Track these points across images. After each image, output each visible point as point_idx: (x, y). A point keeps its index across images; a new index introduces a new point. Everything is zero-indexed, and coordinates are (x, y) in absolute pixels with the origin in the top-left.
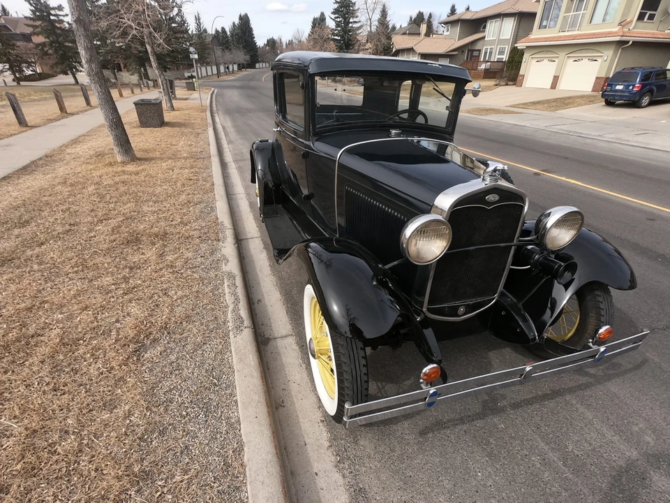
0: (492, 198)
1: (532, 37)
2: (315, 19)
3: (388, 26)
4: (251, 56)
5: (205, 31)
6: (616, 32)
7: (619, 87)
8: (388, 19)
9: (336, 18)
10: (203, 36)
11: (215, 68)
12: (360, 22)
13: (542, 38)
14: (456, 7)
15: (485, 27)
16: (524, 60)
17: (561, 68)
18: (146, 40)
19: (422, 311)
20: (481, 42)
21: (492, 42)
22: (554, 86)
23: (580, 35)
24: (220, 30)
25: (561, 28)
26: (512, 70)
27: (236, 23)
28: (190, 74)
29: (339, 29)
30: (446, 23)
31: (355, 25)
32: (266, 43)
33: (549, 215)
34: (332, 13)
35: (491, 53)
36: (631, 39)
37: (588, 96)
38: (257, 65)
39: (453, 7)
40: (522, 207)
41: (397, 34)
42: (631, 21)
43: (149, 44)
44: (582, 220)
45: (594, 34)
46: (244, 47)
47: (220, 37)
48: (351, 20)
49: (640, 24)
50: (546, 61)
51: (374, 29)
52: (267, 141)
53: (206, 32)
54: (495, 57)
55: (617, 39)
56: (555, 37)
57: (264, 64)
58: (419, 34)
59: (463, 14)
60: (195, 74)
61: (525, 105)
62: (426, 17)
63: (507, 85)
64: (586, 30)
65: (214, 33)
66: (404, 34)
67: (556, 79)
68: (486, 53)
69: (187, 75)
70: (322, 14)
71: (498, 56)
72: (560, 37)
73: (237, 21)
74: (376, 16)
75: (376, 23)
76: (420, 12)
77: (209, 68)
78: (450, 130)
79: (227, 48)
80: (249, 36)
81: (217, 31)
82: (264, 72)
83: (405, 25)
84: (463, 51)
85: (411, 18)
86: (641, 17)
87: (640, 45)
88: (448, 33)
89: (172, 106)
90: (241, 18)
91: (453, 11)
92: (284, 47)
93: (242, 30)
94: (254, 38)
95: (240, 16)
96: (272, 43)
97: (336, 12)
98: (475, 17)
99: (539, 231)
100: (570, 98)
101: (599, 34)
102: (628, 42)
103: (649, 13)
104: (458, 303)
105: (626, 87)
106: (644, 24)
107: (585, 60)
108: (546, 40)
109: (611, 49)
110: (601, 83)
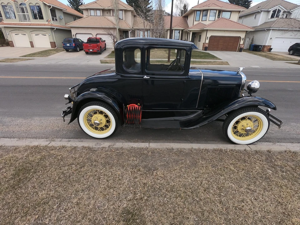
6: (47, 24)
7: (68, 45)
22: (33, 46)
25: (19, 19)
42: (51, 20)
45: (39, 24)
50: (20, 35)
55: (50, 27)
64: (33, 22)
67: (31, 43)
72: (21, 24)
87: (59, 30)
101: (41, 24)
102: (54, 29)
105: (70, 45)
106: (55, 22)
107: (41, 35)
108: (15, 24)
109: (50, 31)
110: (53, 44)
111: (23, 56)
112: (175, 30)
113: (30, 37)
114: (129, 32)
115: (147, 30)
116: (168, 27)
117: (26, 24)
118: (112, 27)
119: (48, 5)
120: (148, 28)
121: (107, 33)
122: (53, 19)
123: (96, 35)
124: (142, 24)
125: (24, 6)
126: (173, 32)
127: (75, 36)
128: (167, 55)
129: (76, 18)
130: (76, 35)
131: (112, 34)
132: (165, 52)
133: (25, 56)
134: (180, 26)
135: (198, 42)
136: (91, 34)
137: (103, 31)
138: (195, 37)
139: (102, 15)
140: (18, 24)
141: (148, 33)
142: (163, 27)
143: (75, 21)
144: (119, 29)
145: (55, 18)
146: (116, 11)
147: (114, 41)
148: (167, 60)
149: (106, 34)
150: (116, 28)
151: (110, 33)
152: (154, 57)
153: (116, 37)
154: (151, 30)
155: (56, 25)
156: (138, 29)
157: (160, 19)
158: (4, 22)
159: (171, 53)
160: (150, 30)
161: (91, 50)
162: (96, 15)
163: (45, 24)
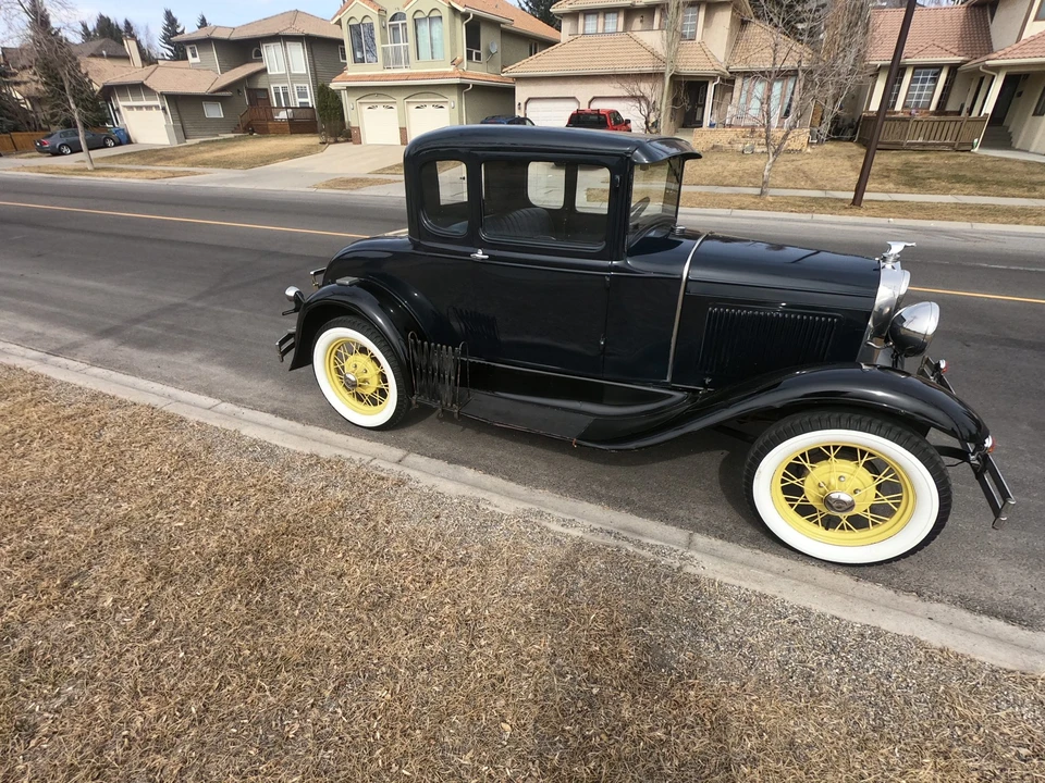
6: (452, 73)
15: (259, 54)
20: (263, 78)
21: (281, 78)
22: (404, 140)
23: (412, 74)
25: (385, 64)
26: (330, 120)
30: (186, 42)
35: (286, 94)
36: (470, 82)
42: (462, 60)
45: (429, 74)
49: (472, 64)
50: (380, 107)
54: (296, 101)
55: (458, 81)
56: (382, 76)
58: (131, 59)
61: (393, 170)
63: (337, 142)
64: (416, 68)
67: (403, 131)
68: (277, 94)
71: (299, 100)
72: (388, 75)
84: (239, 91)
87: (481, 90)
88: (197, 59)
98: (234, 36)
101: (435, 74)
102: (468, 85)
106: (474, 64)
107: (430, 107)
108: (372, 78)
109: (454, 94)
111: (375, 173)
112: (917, 67)
113: (403, 116)
114: (711, 88)
115: (784, 75)
116: (881, 55)
117: (398, 75)
118: (648, 69)
119: (463, 10)
120: (789, 64)
121: (626, 94)
122: (469, 57)
123: (590, 102)
124: (768, 53)
125: (400, 22)
126: (903, 75)
127: (523, 106)
128: (854, 177)
129: (537, 44)
130: (526, 103)
131: (643, 97)
132: (847, 164)
133: (381, 172)
134: (948, 48)
135: (1030, 117)
136: (574, 98)
137: (619, 85)
138: (1020, 94)
139: (621, 29)
140: (380, 78)
141: (784, 89)
142: (860, 57)
143: (533, 57)
144: (672, 77)
145: (475, 51)
146: (672, 9)
147: (647, 123)
148: (851, 195)
149: (624, 97)
150: (662, 74)
151: (638, 94)
152: (791, 184)
153: (658, 106)
154: (800, 73)
155: (480, 73)
156: (746, 75)
157: (851, 25)
158: (349, 74)
159: (874, 169)
160: (795, 73)
162: (600, 31)
163: (446, 73)
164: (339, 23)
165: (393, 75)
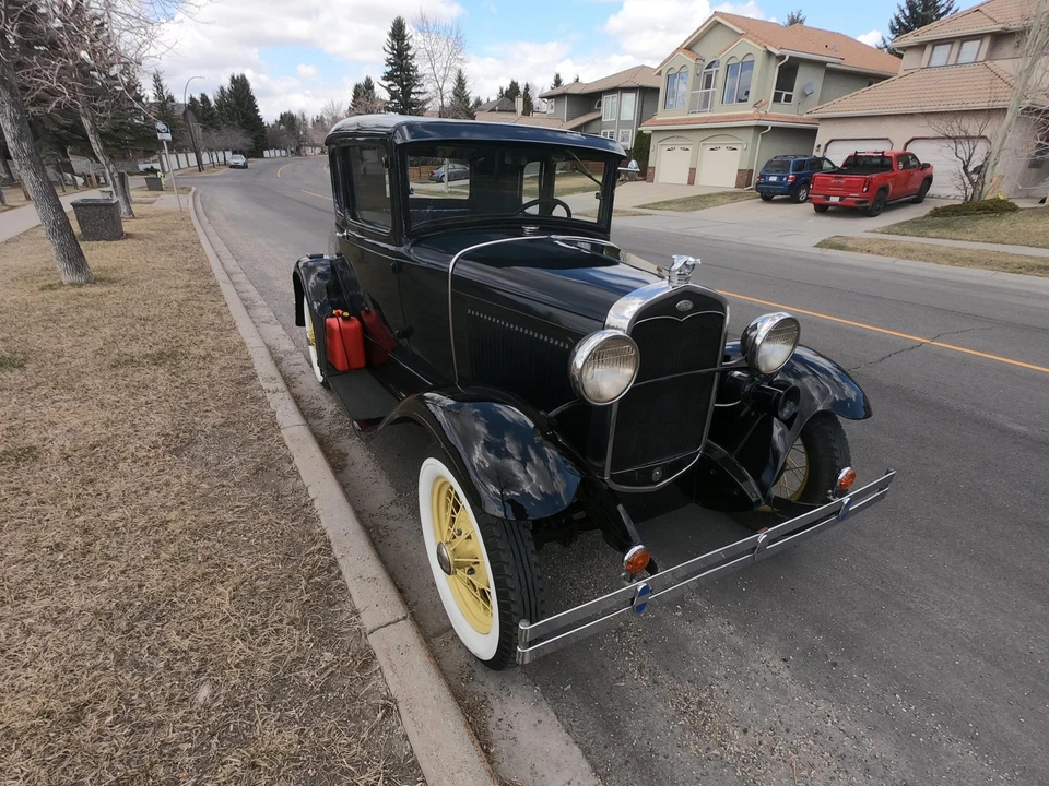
0: (683, 305)
1: (657, 118)
2: (357, 87)
3: (467, 101)
4: (255, 138)
5: (171, 98)
6: (751, 116)
7: (773, 179)
8: (467, 90)
9: (390, 86)
10: (168, 106)
11: (192, 157)
12: (425, 92)
13: (668, 121)
14: (561, 77)
15: (599, 105)
16: (652, 148)
17: (695, 158)
18: (81, 111)
19: (604, 481)
20: (596, 124)
21: (610, 125)
22: (691, 182)
23: (713, 118)
24: (197, 97)
25: (690, 108)
27: (226, 89)
28: (148, 166)
29: (396, 101)
30: (549, 97)
31: (421, 98)
32: (278, 119)
33: (755, 327)
34: (384, 78)
36: (770, 124)
37: (732, 194)
38: (266, 153)
39: (558, 76)
40: (723, 318)
41: (482, 110)
42: (767, 103)
43: (86, 116)
44: (798, 329)
45: (729, 117)
46: (243, 126)
47: (199, 109)
48: (413, 90)
49: (777, 105)
50: (678, 149)
51: (447, 102)
52: (322, 256)
53: (173, 101)
55: (755, 123)
56: (684, 120)
57: (277, 151)
58: (515, 111)
59: (570, 85)
60: (157, 166)
61: (657, 206)
62: (522, 89)
64: (719, 111)
65: (187, 102)
66: (493, 110)
67: (693, 171)
69: (142, 167)
70: (368, 80)
72: (691, 119)
73: (227, 84)
74: (450, 86)
75: (451, 94)
76: (513, 82)
77: (182, 157)
78: (603, 226)
79: (211, 125)
80: (248, 109)
81: (192, 100)
82: (280, 164)
83: (494, 98)
85: (502, 90)
86: (777, 98)
87: (781, 132)
88: (553, 111)
89: (131, 212)
90: (234, 81)
91: (558, 82)
92: (310, 126)
93: (237, 98)
94: (258, 111)
95: (233, 77)
96: (288, 120)
97: (388, 77)
98: (586, 91)
99: (748, 348)
100: (709, 195)
101: (733, 117)
102: (767, 127)
103: (785, 93)
104: (651, 464)
105: (781, 178)
106: (781, 106)
107: (723, 149)
108: (674, 122)
109: (750, 135)
110: (744, 177)
111: (639, 207)
119: (778, 52)
123: (907, 144)
125: (716, 69)
127: (822, 148)
130: (827, 145)
133: (643, 207)
136: (887, 139)
139: (982, 57)
155: (785, 114)
161: (835, 199)
162: (952, 62)
163: (747, 115)
164: (660, 74)
165: (696, 119)
